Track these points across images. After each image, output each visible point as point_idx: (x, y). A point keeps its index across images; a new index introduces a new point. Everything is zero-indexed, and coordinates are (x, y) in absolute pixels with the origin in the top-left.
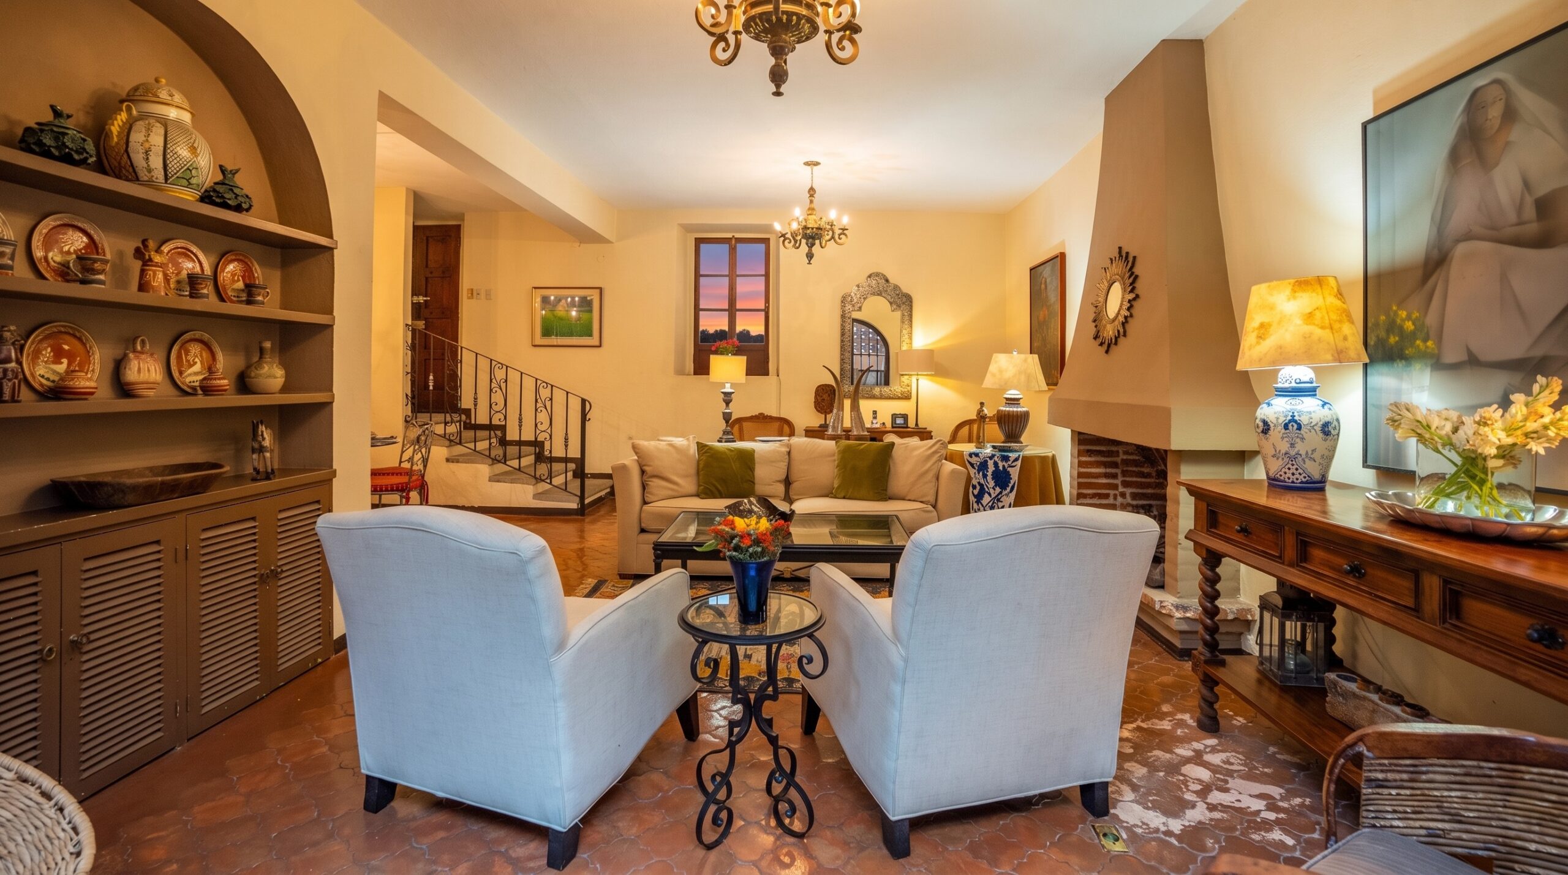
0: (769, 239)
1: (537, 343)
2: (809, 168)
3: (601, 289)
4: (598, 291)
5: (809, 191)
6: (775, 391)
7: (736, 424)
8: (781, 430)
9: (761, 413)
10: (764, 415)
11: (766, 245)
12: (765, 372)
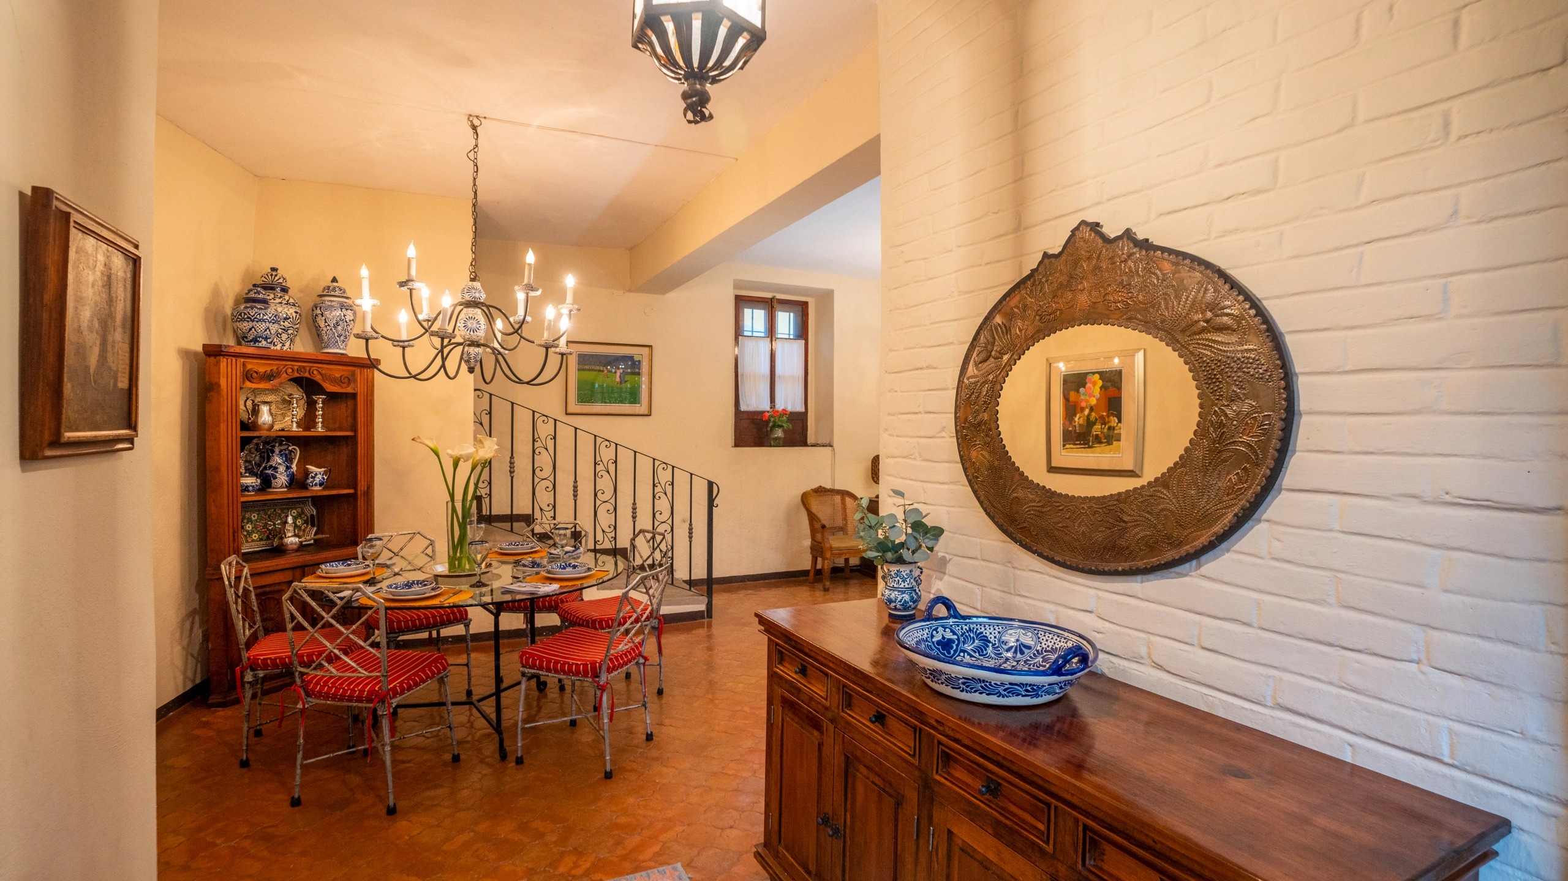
0: (807, 303)
1: (572, 410)
3: (650, 347)
4: (648, 349)
6: (830, 462)
7: (805, 498)
8: (843, 502)
9: (821, 486)
10: (824, 488)
11: (801, 309)
12: (804, 443)
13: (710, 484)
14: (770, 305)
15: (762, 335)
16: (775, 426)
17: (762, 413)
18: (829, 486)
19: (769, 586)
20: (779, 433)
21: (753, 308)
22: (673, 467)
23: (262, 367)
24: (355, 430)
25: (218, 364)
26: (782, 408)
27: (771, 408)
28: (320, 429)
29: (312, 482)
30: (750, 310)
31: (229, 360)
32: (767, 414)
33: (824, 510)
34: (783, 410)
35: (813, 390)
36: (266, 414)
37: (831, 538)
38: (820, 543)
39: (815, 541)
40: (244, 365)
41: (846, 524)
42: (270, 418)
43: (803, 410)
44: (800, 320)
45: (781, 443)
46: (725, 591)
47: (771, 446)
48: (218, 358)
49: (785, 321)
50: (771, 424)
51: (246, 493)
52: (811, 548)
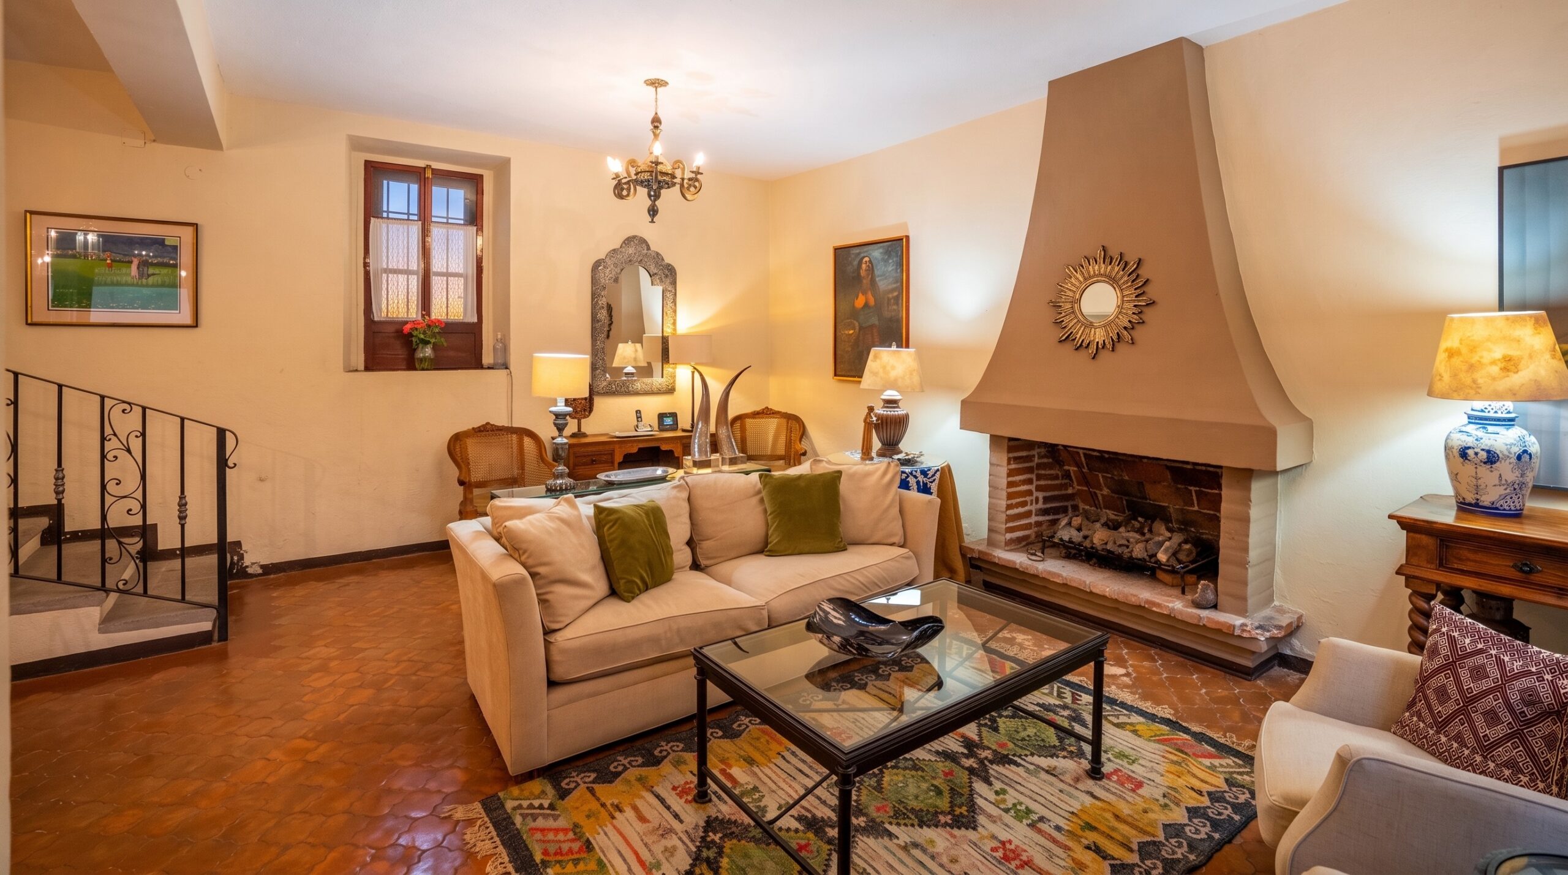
0: (481, 176)
1: (36, 319)
2: (652, 89)
3: (195, 226)
4: (190, 229)
5: (653, 122)
6: (504, 390)
7: (455, 442)
8: (520, 445)
9: (487, 424)
10: (492, 426)
11: (473, 185)
12: (478, 365)
13: (221, 433)
14: (423, 179)
16: (423, 341)
17: (409, 323)
18: (501, 421)
20: (427, 351)
21: (389, 180)
22: (144, 409)
26: (440, 316)
27: (422, 316)
30: (393, 183)
32: (414, 326)
33: (492, 456)
34: (441, 319)
35: (491, 295)
41: (522, 475)
43: (476, 320)
44: (469, 200)
45: (431, 365)
47: (413, 372)
50: (417, 340)
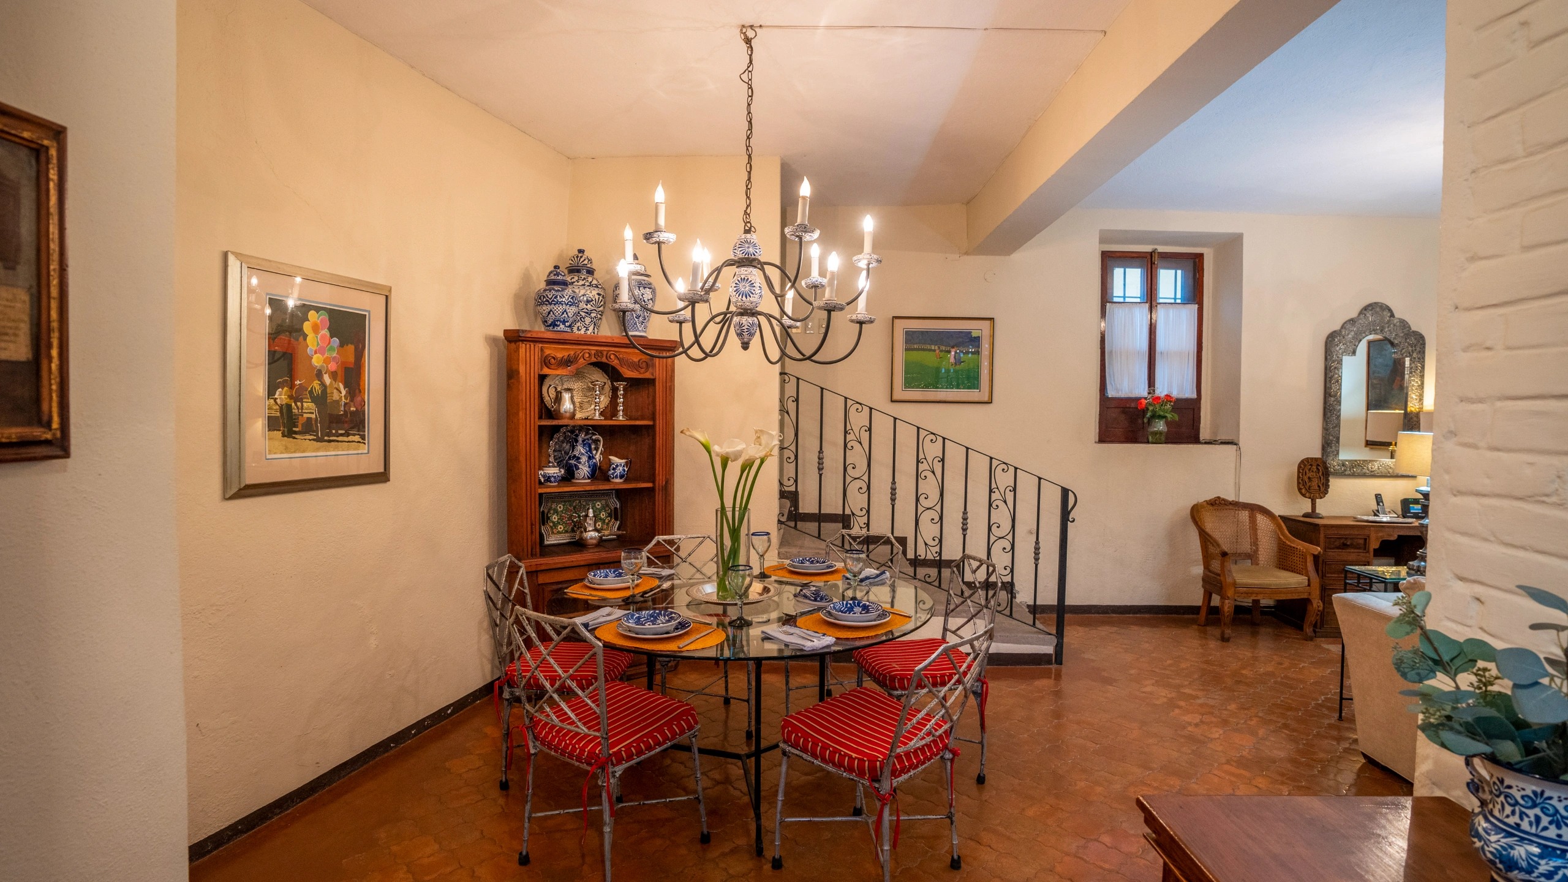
1: (899, 397)
3: (992, 320)
4: (988, 323)
6: (1233, 465)
7: (1196, 513)
8: (1253, 521)
9: (1219, 498)
10: (1223, 500)
11: (1193, 265)
12: (1194, 438)
13: (1065, 492)
14: (1150, 263)
15: (1138, 300)
16: (1155, 416)
17: (1137, 400)
18: (1231, 497)
19: (1143, 623)
20: (1160, 426)
21: (1125, 267)
22: (1016, 469)
23: (560, 352)
24: (654, 419)
25: (518, 349)
26: (1165, 393)
27: (1149, 393)
28: (621, 417)
29: (613, 474)
30: (1122, 270)
31: (528, 346)
32: (1144, 402)
33: (1221, 529)
34: (1167, 395)
35: (1210, 371)
36: (567, 402)
37: (1234, 568)
38: (1219, 575)
39: (1210, 571)
40: (542, 350)
41: (1256, 551)
42: (572, 407)
43: (1195, 396)
44: (1191, 281)
45: (1163, 438)
46: (1081, 624)
47: (1148, 442)
48: (517, 343)
49: (1170, 282)
50: (1149, 414)
51: (549, 484)
52: (1203, 580)
